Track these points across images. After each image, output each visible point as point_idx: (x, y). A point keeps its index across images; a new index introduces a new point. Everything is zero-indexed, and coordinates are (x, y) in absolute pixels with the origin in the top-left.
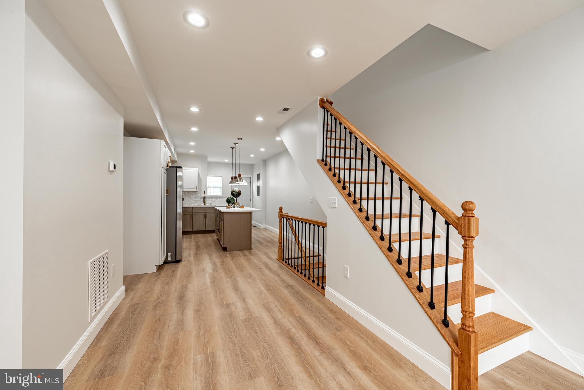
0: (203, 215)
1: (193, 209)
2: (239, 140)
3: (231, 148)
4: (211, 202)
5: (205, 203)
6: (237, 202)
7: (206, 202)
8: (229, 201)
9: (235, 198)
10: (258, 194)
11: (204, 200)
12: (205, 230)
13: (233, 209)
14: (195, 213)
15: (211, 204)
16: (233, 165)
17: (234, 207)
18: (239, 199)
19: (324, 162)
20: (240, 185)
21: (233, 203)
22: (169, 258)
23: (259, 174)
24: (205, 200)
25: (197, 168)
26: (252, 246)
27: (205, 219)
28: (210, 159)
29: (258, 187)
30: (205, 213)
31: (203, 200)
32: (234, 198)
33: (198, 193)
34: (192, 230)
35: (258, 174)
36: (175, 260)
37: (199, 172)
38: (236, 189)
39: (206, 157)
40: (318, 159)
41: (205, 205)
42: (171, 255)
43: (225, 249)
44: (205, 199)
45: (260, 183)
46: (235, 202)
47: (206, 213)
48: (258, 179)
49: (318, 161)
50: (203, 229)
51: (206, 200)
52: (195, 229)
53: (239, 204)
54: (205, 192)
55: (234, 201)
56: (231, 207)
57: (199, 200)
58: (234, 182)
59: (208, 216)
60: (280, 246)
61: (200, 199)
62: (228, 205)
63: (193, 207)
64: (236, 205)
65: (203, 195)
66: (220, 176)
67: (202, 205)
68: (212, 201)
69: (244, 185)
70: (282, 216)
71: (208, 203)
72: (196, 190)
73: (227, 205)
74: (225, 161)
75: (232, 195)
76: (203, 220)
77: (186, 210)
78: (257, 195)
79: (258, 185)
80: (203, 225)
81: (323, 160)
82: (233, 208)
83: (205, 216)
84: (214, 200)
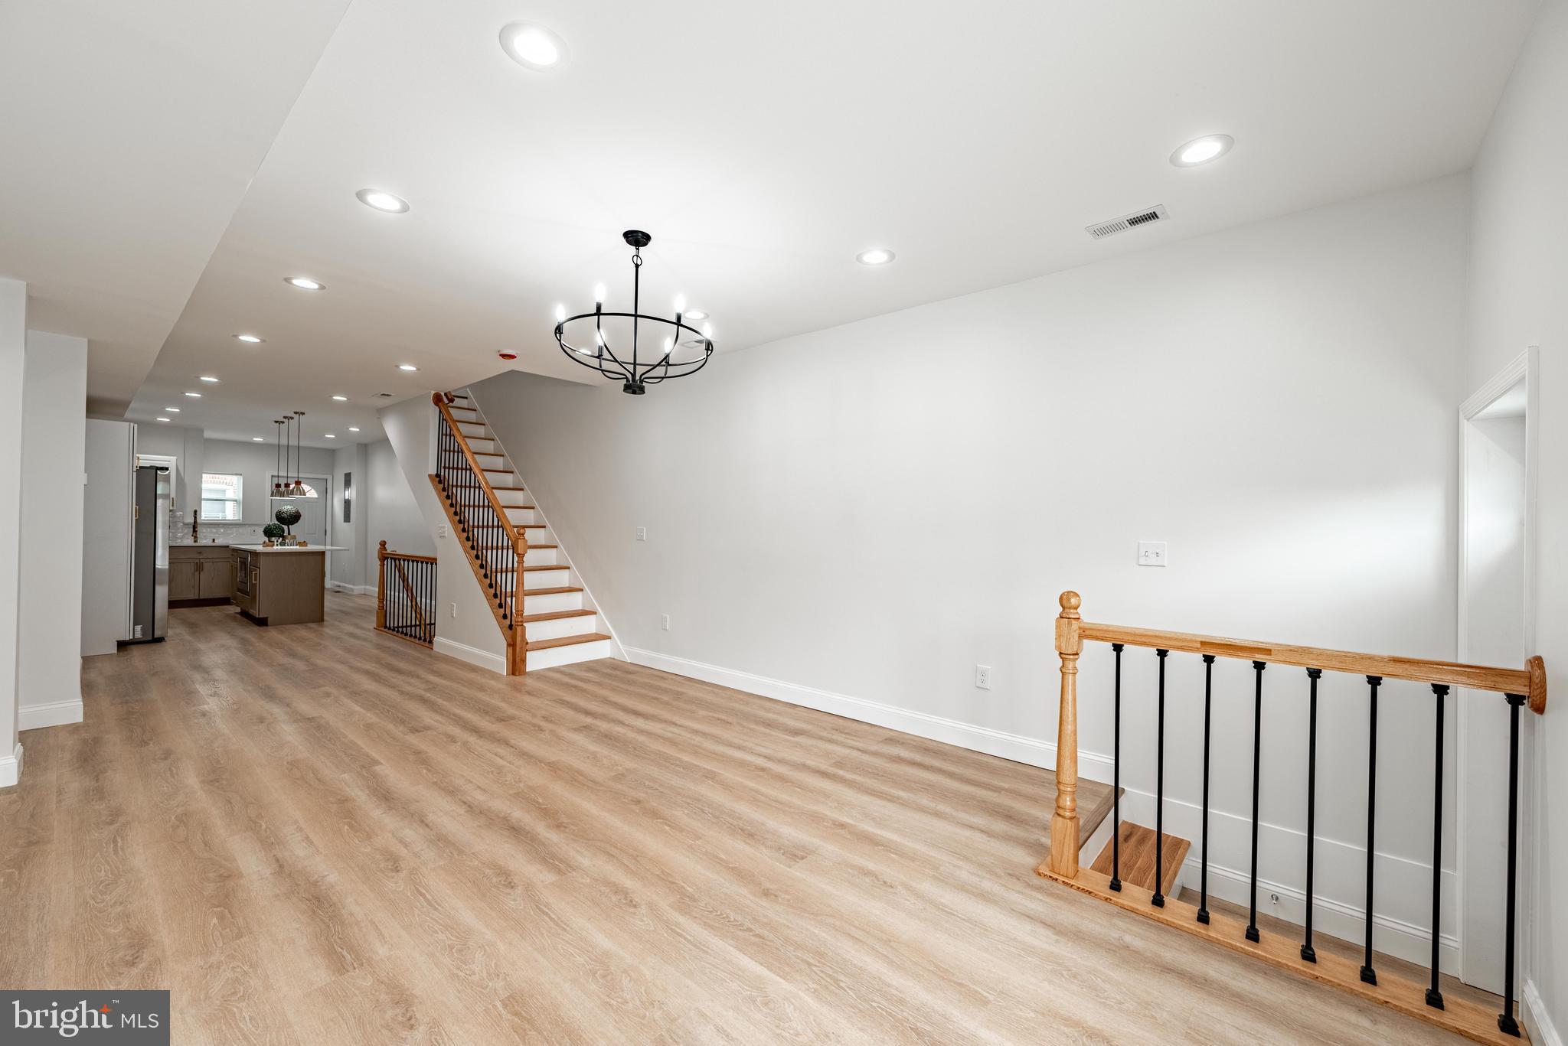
0: (192, 564)
2: (298, 415)
3: (276, 422)
4: (215, 536)
5: (196, 537)
6: (289, 534)
7: (199, 535)
8: (269, 532)
9: (285, 527)
10: (347, 518)
12: (197, 598)
13: (279, 547)
15: (214, 540)
16: (279, 451)
17: (283, 544)
18: (294, 529)
19: (438, 479)
20: (298, 499)
21: (279, 537)
22: (139, 635)
23: (350, 473)
24: (196, 531)
25: (175, 458)
26: (325, 618)
27: (198, 573)
28: (207, 434)
29: (347, 503)
30: (198, 561)
31: (190, 529)
32: (283, 526)
35: (346, 474)
36: (150, 638)
37: (179, 468)
38: (288, 508)
39: (202, 431)
40: (430, 473)
41: (196, 541)
42: (142, 629)
43: (262, 622)
44: (196, 527)
45: (351, 494)
46: (286, 534)
47: (201, 560)
48: (348, 482)
49: (430, 476)
50: (191, 595)
51: (199, 529)
53: (294, 537)
54: (196, 512)
55: (284, 532)
56: (276, 543)
57: (181, 530)
58: (282, 495)
59: (207, 566)
60: (381, 605)
61: (184, 528)
62: (267, 541)
64: (287, 541)
65: (191, 520)
66: (236, 474)
67: (189, 541)
68: (217, 533)
69: (309, 500)
70: (384, 557)
71: (206, 538)
73: (266, 539)
74: (255, 439)
75: (277, 520)
76: (194, 574)
78: (345, 521)
79: (347, 497)
80: (194, 587)
81: (438, 476)
82: (281, 545)
83: (199, 567)
84: (222, 531)
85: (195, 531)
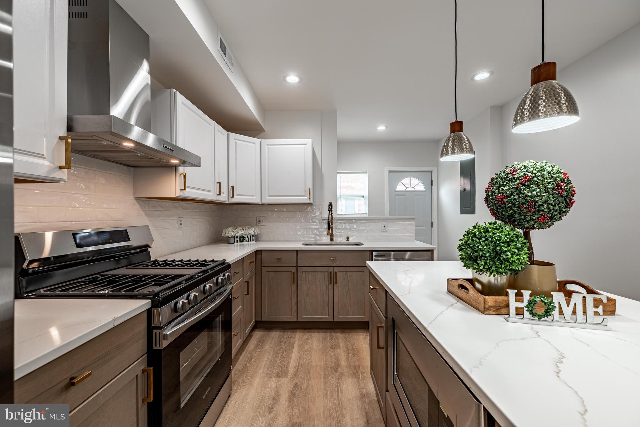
0: (326, 274)
1: (297, 254)
4: (347, 234)
5: (332, 235)
7: (334, 233)
11: (329, 229)
12: (332, 320)
14: (304, 269)
15: (348, 238)
20: (408, 189)
24: (332, 229)
25: (310, 140)
27: (330, 287)
30: (331, 269)
31: (326, 226)
33: (314, 207)
34: (296, 320)
37: (316, 151)
44: (332, 224)
47: (336, 269)
50: (326, 317)
51: (334, 227)
52: (303, 317)
54: (330, 205)
57: (317, 227)
59: (340, 277)
61: (320, 223)
63: (297, 251)
65: (326, 215)
66: (363, 172)
67: (325, 243)
68: (350, 231)
69: (416, 189)
71: (341, 236)
72: (308, 201)
76: (327, 290)
77: (279, 259)
78: (463, 212)
80: (328, 305)
83: (333, 279)
84: (355, 227)
85: (330, 227)
